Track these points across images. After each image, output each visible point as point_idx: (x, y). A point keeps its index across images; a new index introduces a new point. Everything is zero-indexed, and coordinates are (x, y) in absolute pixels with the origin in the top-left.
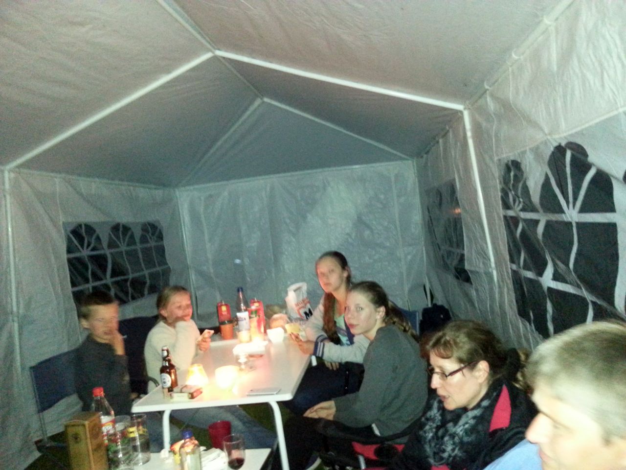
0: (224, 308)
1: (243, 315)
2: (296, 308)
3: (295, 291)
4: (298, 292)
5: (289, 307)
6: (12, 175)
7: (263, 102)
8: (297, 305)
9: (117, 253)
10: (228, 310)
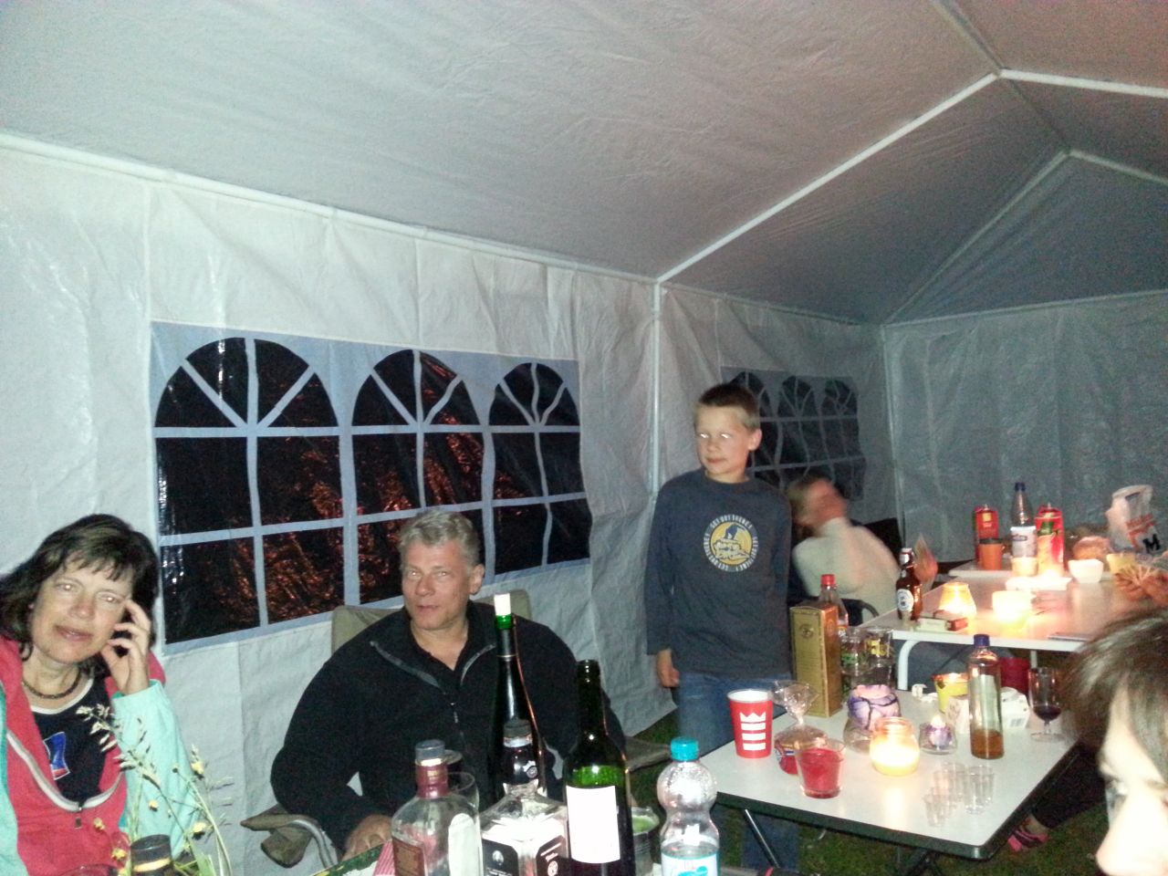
0: (987, 517)
1: (1024, 532)
2: (1126, 531)
3: (1128, 498)
4: (1134, 499)
5: (1113, 528)
6: (665, 291)
7: (1070, 158)
8: (1130, 524)
9: (790, 423)
10: (994, 520)
